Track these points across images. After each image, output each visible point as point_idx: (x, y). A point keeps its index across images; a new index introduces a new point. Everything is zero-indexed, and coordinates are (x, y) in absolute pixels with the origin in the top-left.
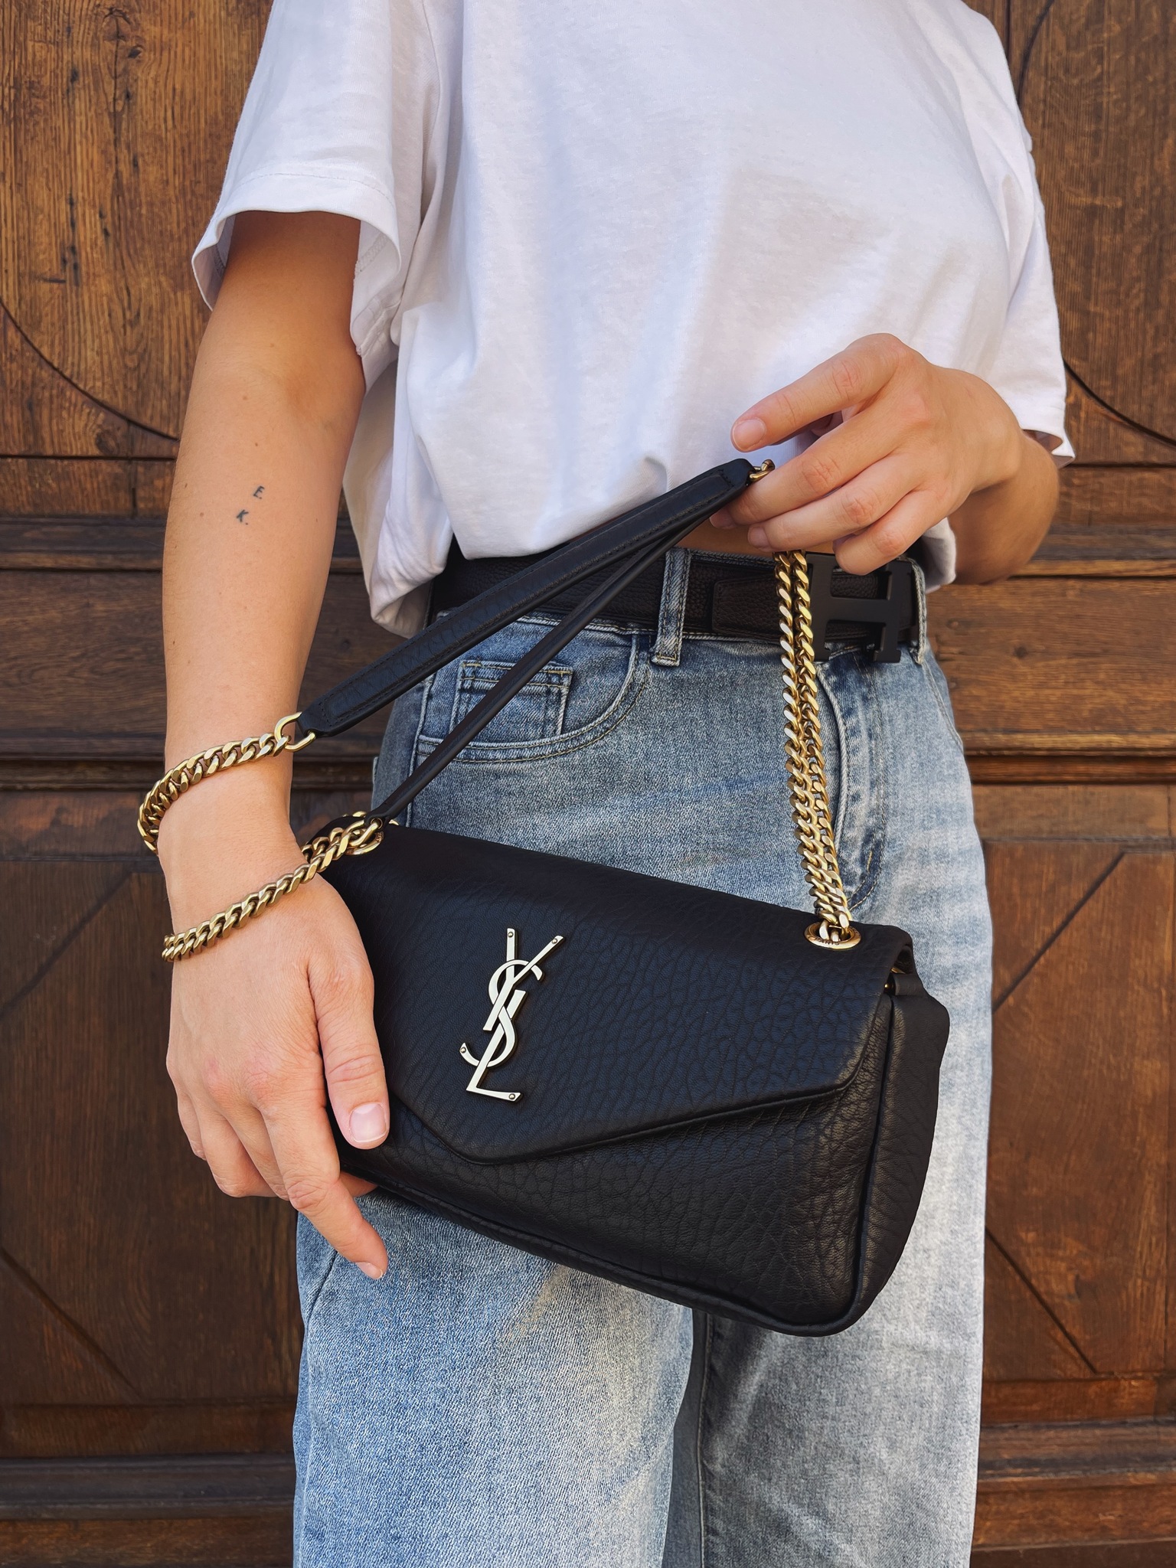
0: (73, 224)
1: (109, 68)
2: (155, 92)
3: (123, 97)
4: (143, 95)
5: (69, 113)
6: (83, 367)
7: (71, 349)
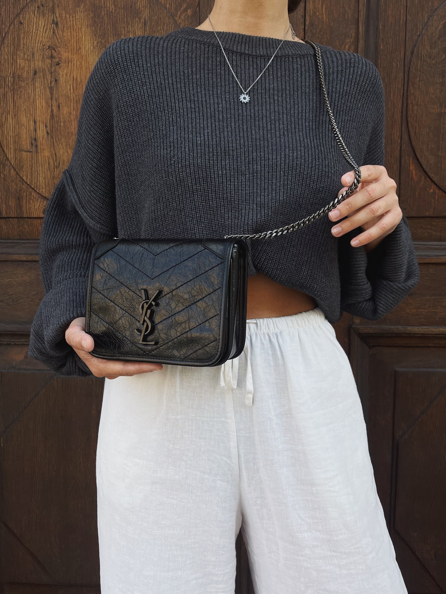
0: (35, 130)
1: (48, 70)
2: (66, 79)
3: (54, 81)
4: (62, 80)
5: (34, 88)
6: (38, 183)
7: (34, 177)
